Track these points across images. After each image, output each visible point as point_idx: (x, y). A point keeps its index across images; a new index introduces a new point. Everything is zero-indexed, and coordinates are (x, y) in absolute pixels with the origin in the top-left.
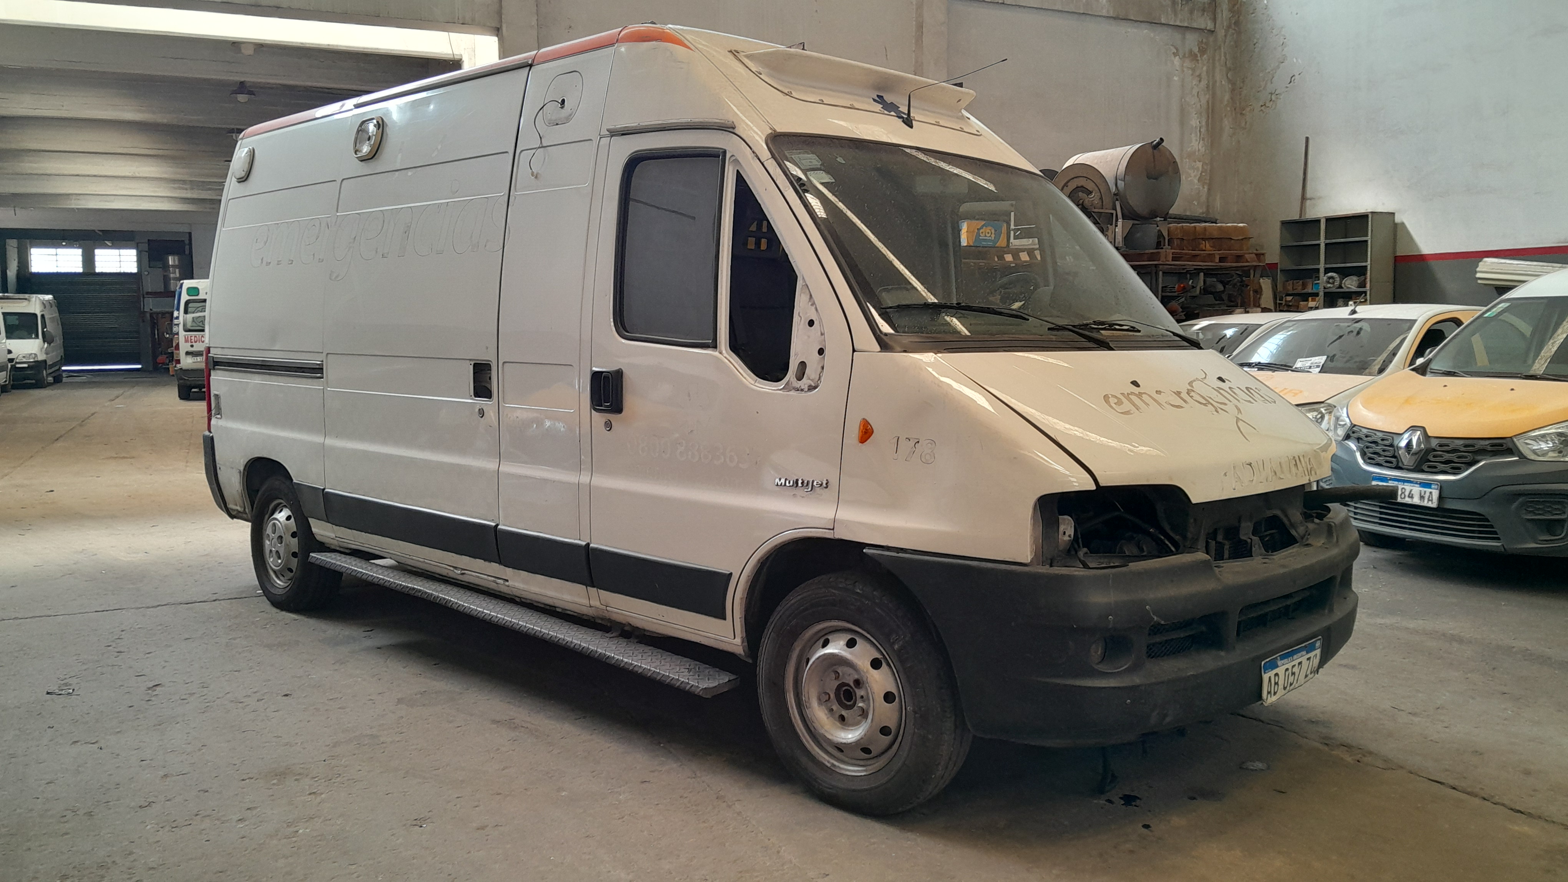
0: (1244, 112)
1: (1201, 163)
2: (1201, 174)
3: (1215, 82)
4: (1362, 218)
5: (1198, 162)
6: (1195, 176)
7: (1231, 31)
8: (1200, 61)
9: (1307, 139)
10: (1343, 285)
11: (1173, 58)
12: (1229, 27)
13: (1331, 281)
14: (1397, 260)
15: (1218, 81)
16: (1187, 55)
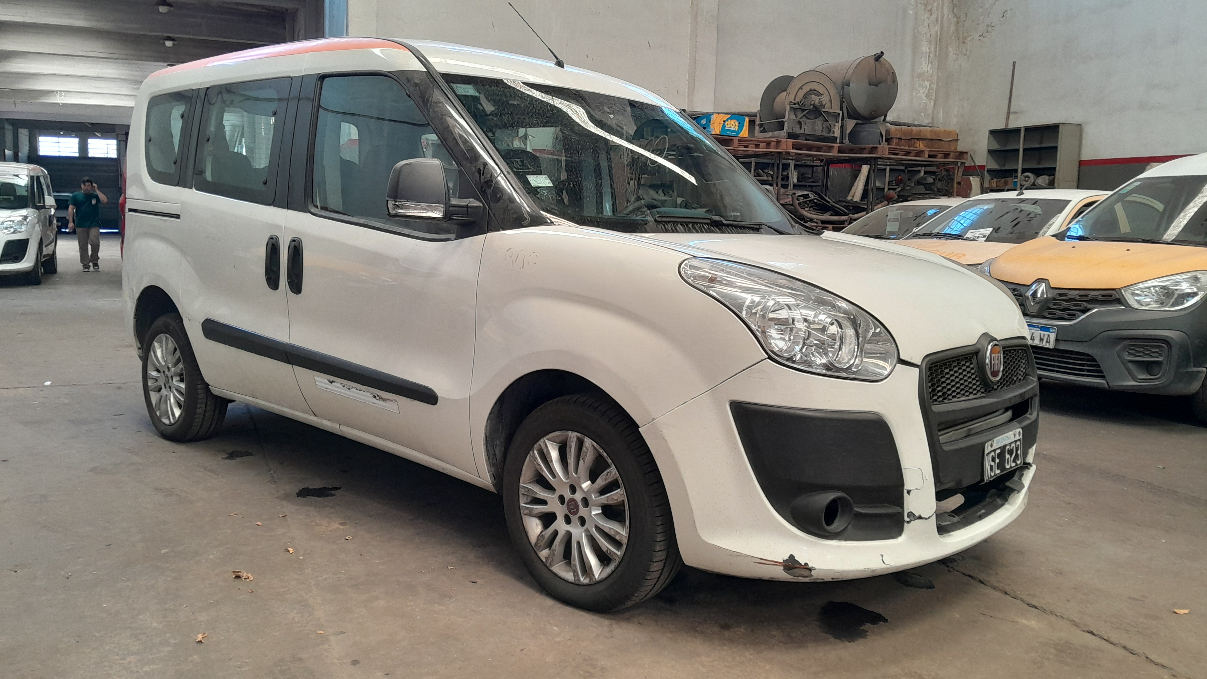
0: (965, 41)
1: (929, 83)
2: (928, 91)
3: (943, 16)
4: (1053, 129)
5: (926, 81)
6: (924, 93)
9: (1014, 63)
10: (1036, 183)
13: (1027, 179)
14: (1081, 163)
15: (946, 15)
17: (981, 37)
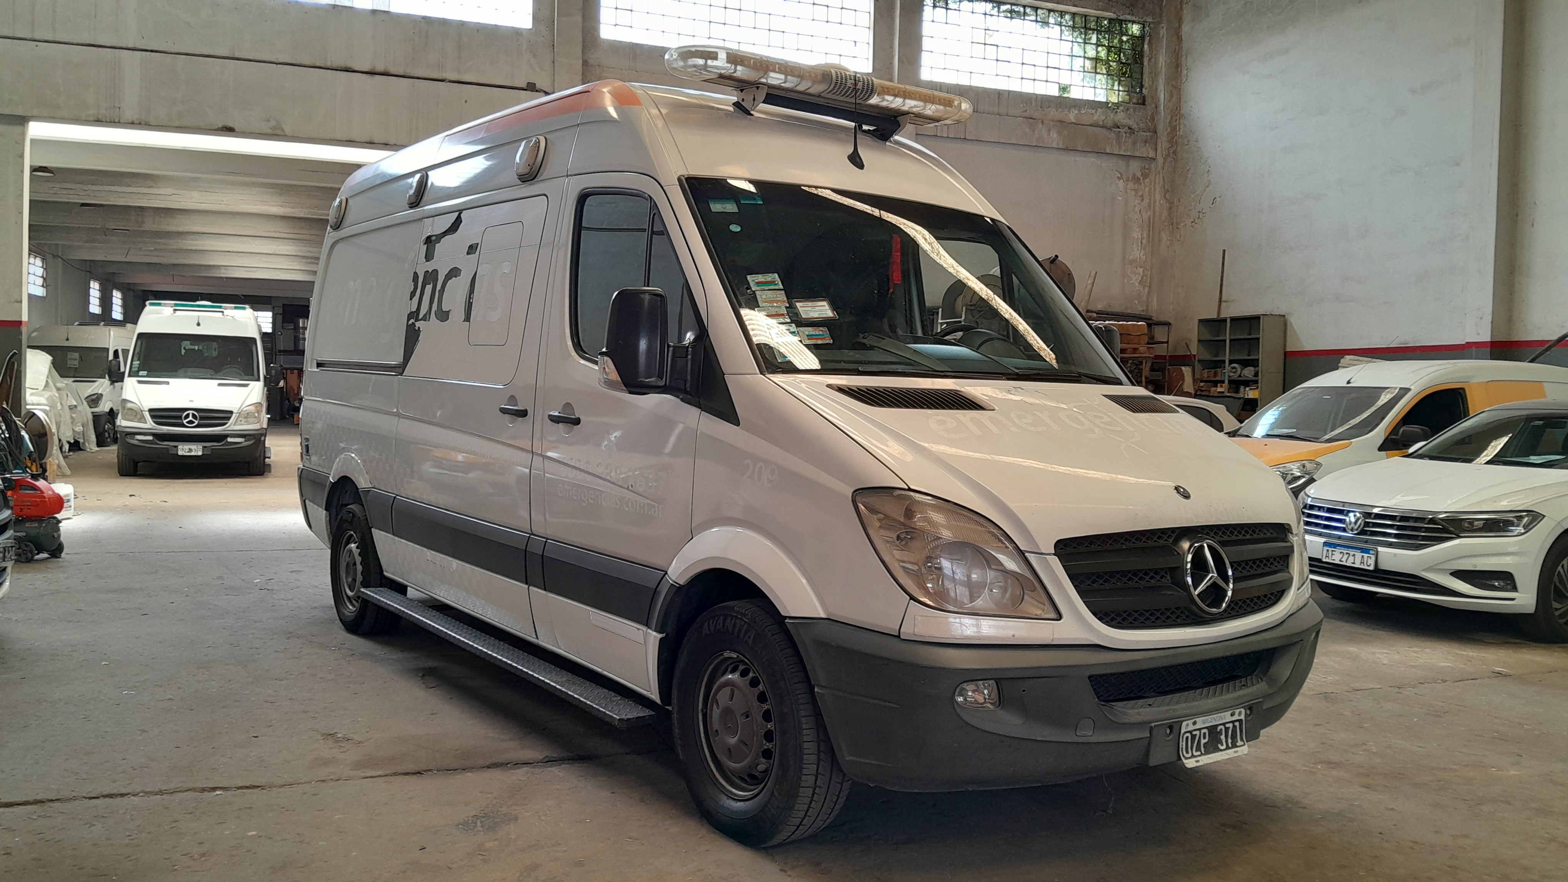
0: (1179, 227)
1: (1142, 269)
2: (1142, 278)
3: (1155, 202)
4: (1256, 319)
5: (1138, 268)
6: (1136, 280)
7: (1169, 159)
8: (1143, 184)
9: (1224, 251)
10: (1242, 375)
11: (1117, 182)
12: (1168, 155)
13: (1234, 370)
14: (1286, 354)
15: (1158, 201)
16: (1131, 178)
17: (1193, 224)
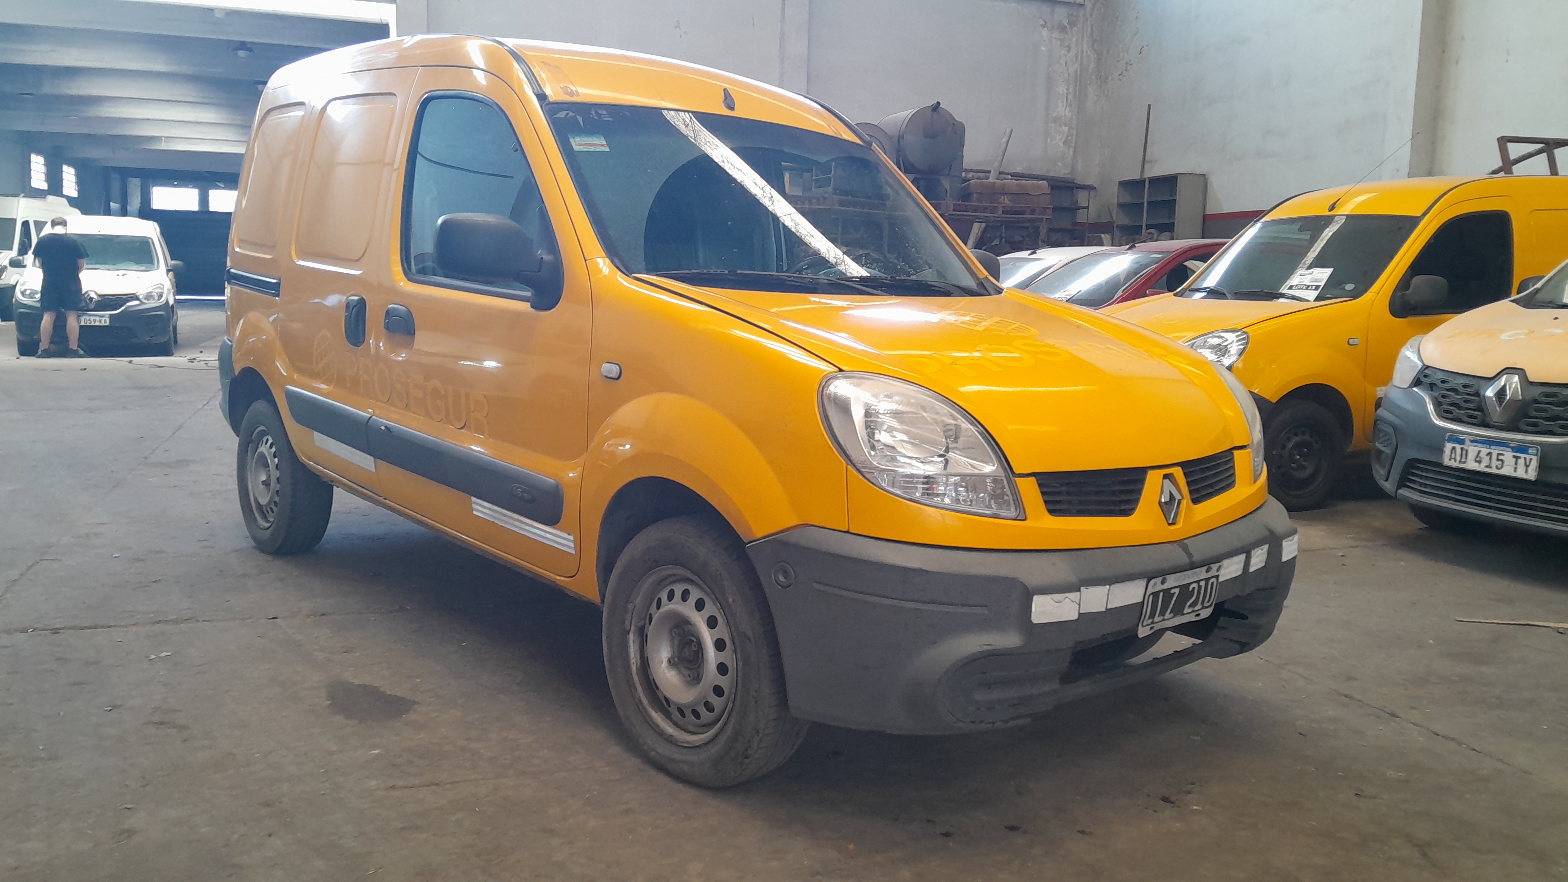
0: (1107, 80)
1: (1067, 128)
2: (1067, 138)
3: (1082, 52)
4: (1173, 180)
5: (1063, 127)
7: (1099, 5)
8: (1069, 33)
9: (1149, 106)
11: (1041, 30)
12: (1097, 1)
14: (1206, 218)
15: (1085, 52)
16: (1056, 27)
17: (1121, 76)
